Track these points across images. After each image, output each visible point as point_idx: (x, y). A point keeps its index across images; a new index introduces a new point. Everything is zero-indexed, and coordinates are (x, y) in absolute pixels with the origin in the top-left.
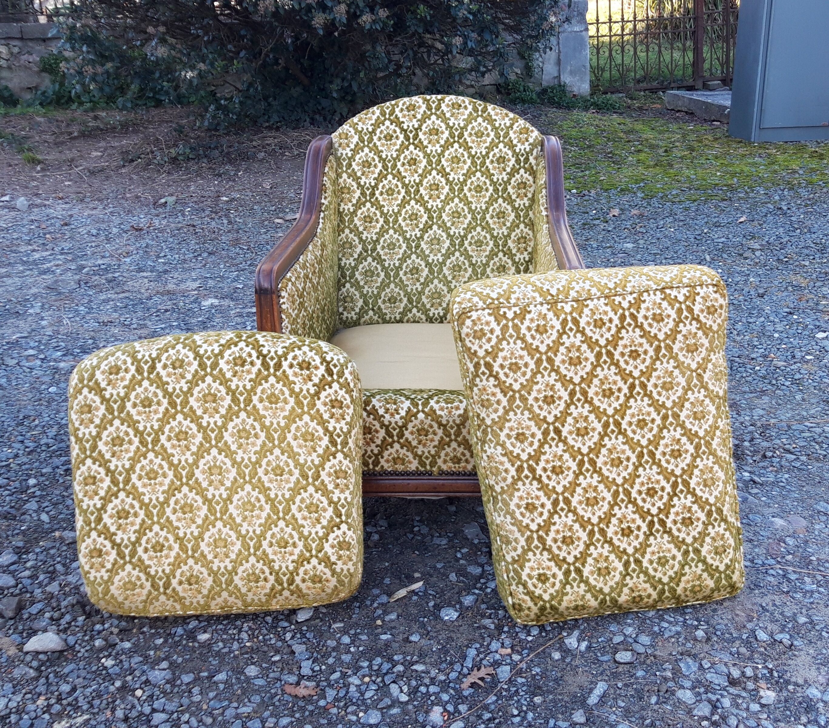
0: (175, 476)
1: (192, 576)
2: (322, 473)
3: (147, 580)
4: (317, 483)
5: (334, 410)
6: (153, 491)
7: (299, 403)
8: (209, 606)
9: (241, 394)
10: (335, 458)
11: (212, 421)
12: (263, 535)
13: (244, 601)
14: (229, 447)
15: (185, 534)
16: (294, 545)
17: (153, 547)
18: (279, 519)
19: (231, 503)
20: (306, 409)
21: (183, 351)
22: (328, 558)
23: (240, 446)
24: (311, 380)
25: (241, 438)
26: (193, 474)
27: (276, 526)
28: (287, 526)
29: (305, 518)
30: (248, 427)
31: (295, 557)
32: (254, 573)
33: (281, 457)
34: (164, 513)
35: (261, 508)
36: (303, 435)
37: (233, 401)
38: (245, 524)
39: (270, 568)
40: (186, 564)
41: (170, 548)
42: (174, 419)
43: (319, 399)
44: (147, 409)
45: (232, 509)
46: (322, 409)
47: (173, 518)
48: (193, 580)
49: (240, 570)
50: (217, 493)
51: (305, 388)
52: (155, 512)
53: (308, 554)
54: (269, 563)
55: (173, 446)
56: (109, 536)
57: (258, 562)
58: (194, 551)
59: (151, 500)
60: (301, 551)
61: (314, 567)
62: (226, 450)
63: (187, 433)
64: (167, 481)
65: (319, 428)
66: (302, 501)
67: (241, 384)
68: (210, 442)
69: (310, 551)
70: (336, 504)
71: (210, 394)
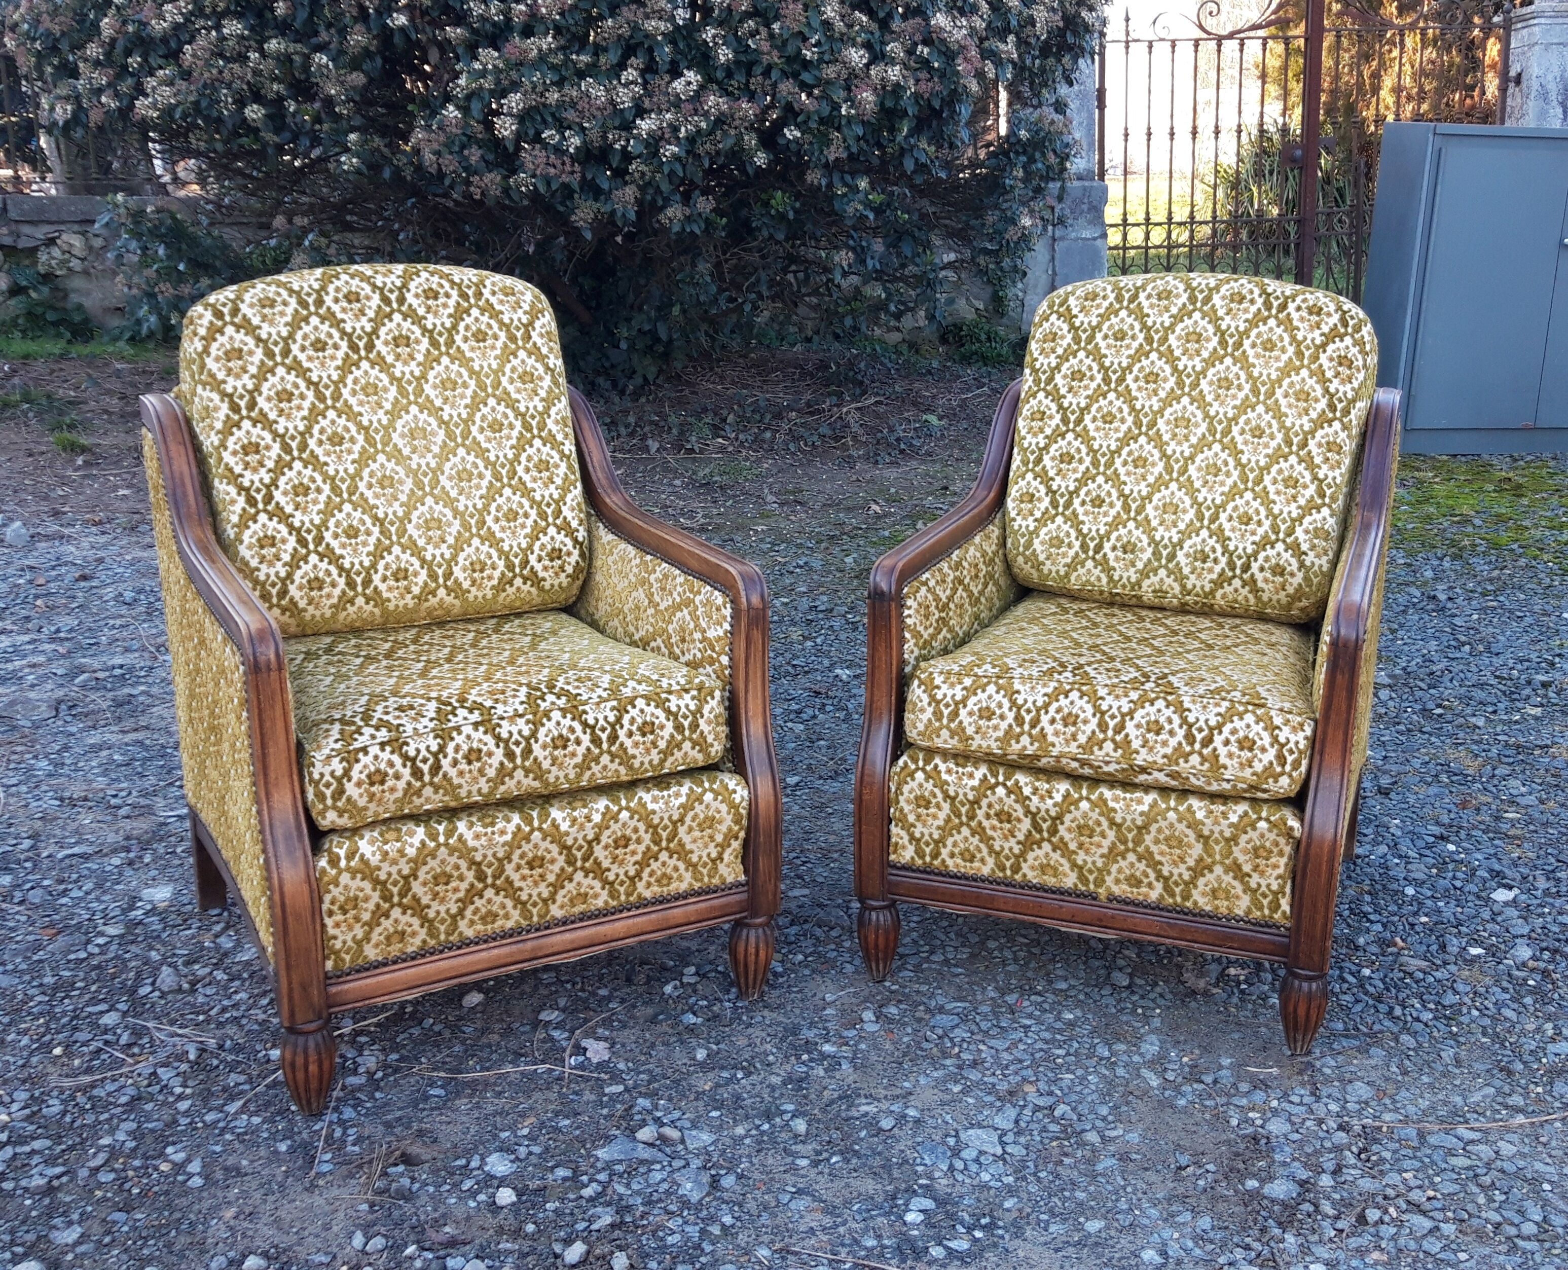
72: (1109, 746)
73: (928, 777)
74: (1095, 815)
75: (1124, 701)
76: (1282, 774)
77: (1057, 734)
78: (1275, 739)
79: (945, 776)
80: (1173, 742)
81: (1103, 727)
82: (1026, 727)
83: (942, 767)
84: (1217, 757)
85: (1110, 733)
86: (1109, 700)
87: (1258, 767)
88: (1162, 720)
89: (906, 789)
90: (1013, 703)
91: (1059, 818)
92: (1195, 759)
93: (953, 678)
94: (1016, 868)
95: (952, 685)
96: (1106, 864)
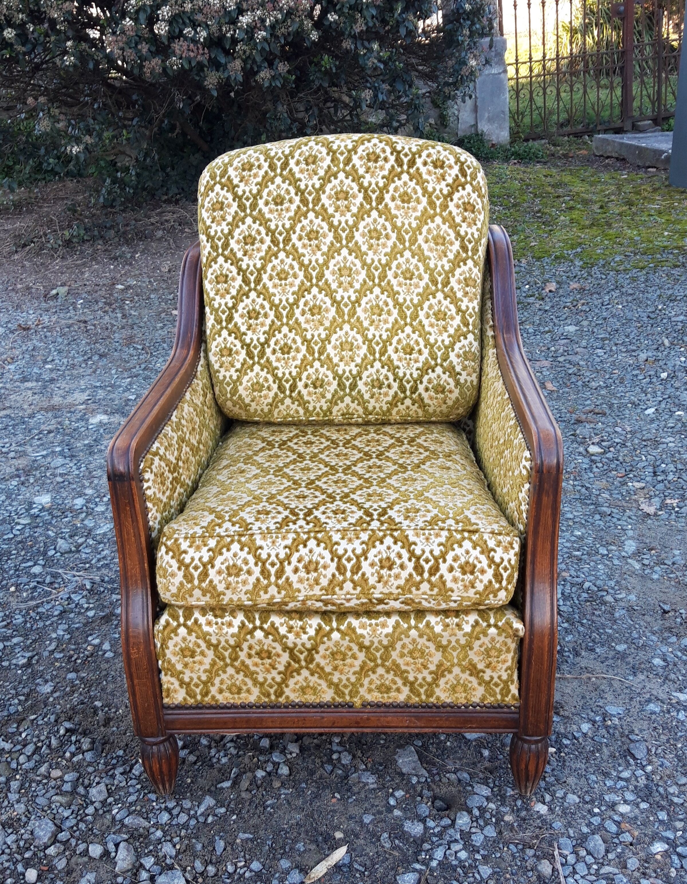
0: (306, 277)
1: (317, 379)
2: (451, 279)
3: (274, 382)
4: (446, 290)
5: (466, 214)
6: (284, 291)
7: (431, 203)
8: (331, 413)
9: (374, 192)
10: (465, 264)
11: (343, 219)
12: (389, 340)
13: (366, 409)
14: (359, 248)
15: (313, 336)
16: (420, 352)
17: (281, 349)
18: (406, 324)
19: (360, 306)
20: (438, 210)
21: (316, 148)
22: (453, 368)
23: (371, 247)
24: (444, 180)
25: (371, 238)
26: (323, 275)
27: (403, 332)
28: (414, 332)
29: (432, 325)
30: (379, 227)
31: (420, 365)
32: (378, 379)
33: (412, 260)
34: (293, 314)
35: (389, 313)
36: (434, 238)
37: (365, 198)
38: (372, 328)
39: (394, 374)
40: (312, 367)
41: (298, 350)
42: (306, 218)
43: (452, 200)
44: (279, 207)
45: (359, 311)
46: (455, 211)
47: (302, 319)
48: (318, 383)
49: (365, 375)
50: (346, 295)
51: (438, 188)
52: (284, 313)
53: (433, 363)
54: (393, 369)
55: (304, 246)
56: (240, 336)
57: (383, 367)
58: (321, 353)
59: (281, 301)
60: (426, 359)
61: (439, 377)
62: (356, 251)
63: (318, 232)
64: (297, 282)
65: (451, 232)
66: (431, 307)
67: (373, 181)
68: (341, 242)
69: (436, 359)
70: (464, 312)
71: (342, 191)
72: (348, 586)
73: (190, 631)
74: (346, 643)
75: (357, 543)
76: (500, 589)
77: (301, 581)
78: (491, 560)
79: (206, 628)
80: (405, 574)
81: (341, 569)
82: (273, 579)
83: (202, 620)
84: (444, 583)
85: (348, 574)
86: (344, 543)
87: (480, 587)
88: (393, 556)
89: (171, 644)
90: (258, 558)
91: (315, 648)
92: (425, 587)
93: (198, 542)
94: (279, 693)
95: (198, 548)
96: (359, 680)
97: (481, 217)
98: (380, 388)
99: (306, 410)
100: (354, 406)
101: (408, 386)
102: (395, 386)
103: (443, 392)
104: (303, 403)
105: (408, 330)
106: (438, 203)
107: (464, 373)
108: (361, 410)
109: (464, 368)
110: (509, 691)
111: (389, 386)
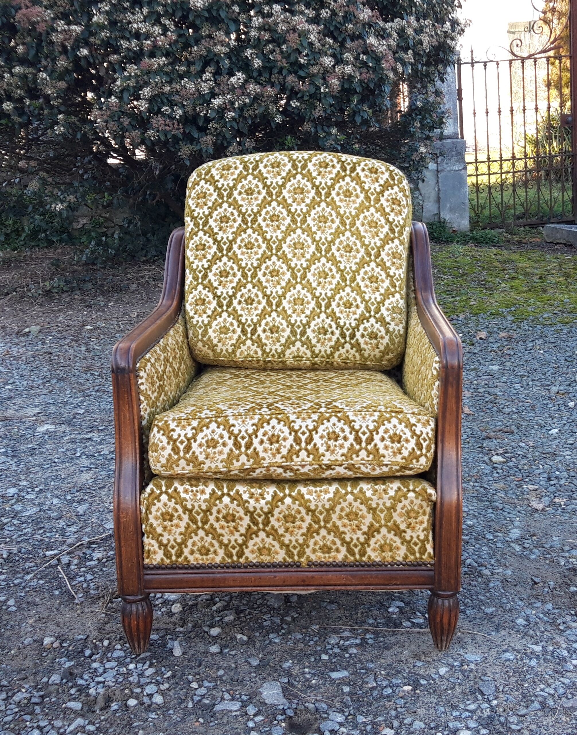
0: (267, 248)
1: (274, 326)
2: (382, 253)
3: (238, 326)
4: (377, 260)
5: (394, 206)
6: (249, 257)
7: (368, 198)
8: (284, 355)
9: (323, 189)
10: (393, 242)
11: (299, 208)
12: (333, 297)
13: (313, 352)
14: (310, 229)
15: (272, 292)
16: (357, 307)
17: (245, 301)
18: (346, 286)
19: (310, 271)
20: (372, 203)
21: (280, 158)
22: (384, 318)
23: (319, 228)
24: (377, 182)
25: (320, 222)
26: (281, 248)
27: (344, 291)
28: (352, 291)
29: (366, 286)
30: (326, 214)
31: (357, 316)
32: (323, 327)
33: (351, 238)
34: (256, 275)
35: (333, 277)
36: (369, 223)
37: (316, 193)
38: (319, 288)
39: (336, 323)
40: (270, 316)
41: (259, 302)
42: (270, 205)
43: (383, 196)
44: (250, 197)
45: (309, 276)
46: (385, 204)
47: (263, 279)
48: (274, 330)
49: (313, 324)
50: (299, 263)
51: (372, 187)
52: (249, 274)
53: (368, 315)
54: (336, 319)
55: (268, 225)
56: (212, 289)
57: (327, 318)
58: (277, 306)
59: (247, 264)
60: (363, 312)
61: (372, 325)
62: (308, 231)
63: (278, 216)
64: (261, 251)
65: (382, 218)
66: (366, 273)
67: (323, 182)
68: (296, 224)
69: (370, 312)
70: (392, 277)
71: (299, 188)
72: (303, 454)
73: (170, 497)
74: (296, 507)
75: (309, 422)
76: (421, 455)
77: (265, 450)
78: (414, 433)
79: (183, 495)
80: (347, 444)
81: (297, 441)
82: (243, 449)
83: (180, 489)
84: (377, 450)
85: (303, 445)
86: (299, 422)
87: (405, 453)
88: (337, 430)
89: (154, 509)
90: (231, 433)
91: (270, 512)
92: (363, 454)
93: (184, 423)
94: (240, 554)
95: (184, 427)
96: (305, 541)
97: (406, 210)
98: (325, 334)
99: (264, 351)
100: (303, 349)
101: (348, 333)
102: (337, 332)
103: (376, 338)
104: (262, 346)
105: (348, 289)
106: (372, 198)
107: (393, 323)
108: (309, 354)
109: (393, 319)
110: (426, 550)
111: (332, 333)
